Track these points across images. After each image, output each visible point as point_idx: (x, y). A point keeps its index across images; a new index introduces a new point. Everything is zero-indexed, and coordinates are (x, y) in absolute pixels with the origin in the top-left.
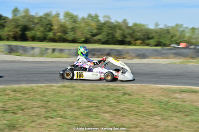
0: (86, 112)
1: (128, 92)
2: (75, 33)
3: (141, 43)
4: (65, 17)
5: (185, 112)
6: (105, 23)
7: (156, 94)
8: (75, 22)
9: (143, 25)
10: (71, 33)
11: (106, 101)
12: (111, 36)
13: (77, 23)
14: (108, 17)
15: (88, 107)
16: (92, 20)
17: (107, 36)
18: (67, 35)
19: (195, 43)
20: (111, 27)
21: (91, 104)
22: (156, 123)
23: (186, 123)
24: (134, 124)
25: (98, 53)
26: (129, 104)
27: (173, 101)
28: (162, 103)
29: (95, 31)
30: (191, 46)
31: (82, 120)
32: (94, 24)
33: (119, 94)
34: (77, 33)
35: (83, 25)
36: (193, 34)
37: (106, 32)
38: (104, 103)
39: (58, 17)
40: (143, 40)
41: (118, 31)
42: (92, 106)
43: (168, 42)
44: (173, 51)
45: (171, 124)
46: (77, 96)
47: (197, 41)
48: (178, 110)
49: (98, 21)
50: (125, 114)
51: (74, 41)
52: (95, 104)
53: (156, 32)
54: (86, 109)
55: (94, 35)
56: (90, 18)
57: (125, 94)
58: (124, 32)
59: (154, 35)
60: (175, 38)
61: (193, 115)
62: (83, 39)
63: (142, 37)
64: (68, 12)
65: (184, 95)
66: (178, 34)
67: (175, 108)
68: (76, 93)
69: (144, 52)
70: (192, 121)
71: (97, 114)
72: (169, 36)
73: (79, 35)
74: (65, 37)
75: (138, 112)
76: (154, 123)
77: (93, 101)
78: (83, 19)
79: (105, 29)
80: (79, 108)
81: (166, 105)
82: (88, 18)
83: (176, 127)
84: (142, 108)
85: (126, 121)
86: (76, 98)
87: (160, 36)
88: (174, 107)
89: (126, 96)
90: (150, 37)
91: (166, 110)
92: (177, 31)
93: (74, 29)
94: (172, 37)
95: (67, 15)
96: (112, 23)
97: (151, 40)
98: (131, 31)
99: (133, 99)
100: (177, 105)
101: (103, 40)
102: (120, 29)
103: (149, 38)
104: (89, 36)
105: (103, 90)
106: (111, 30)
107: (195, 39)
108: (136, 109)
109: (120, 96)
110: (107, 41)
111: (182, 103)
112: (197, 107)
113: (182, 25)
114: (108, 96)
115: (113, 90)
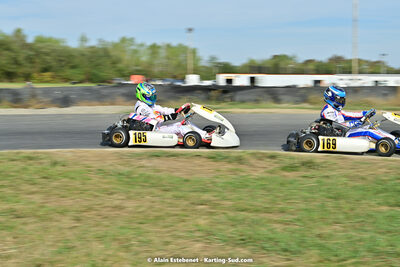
1: (59, 160)
7: (109, 162)
57: (55, 164)
65: (156, 162)
92: (125, 51)
94: (114, 63)
98: (31, 53)
113: (132, 40)
114: (25, 169)
115: (30, 158)
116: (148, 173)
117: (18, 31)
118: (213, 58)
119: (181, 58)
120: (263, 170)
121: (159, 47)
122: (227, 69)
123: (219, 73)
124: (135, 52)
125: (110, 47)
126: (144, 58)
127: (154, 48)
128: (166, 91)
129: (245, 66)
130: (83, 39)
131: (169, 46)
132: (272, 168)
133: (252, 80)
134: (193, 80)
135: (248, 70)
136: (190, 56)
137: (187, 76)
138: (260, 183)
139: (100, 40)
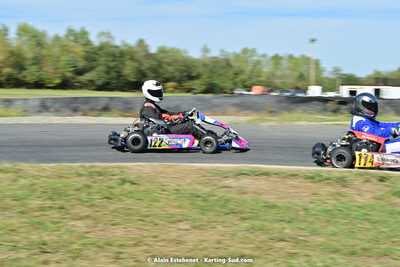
0: (36, 220)
1: (132, 178)
2: (41, 69)
3: (176, 88)
4: (19, 34)
5: (241, 212)
6: (101, 48)
7: (188, 181)
8: (40, 44)
9: (179, 51)
10: (33, 69)
11: (83, 196)
12: (114, 74)
13: (43, 48)
14: (108, 35)
15: (42, 209)
16: (76, 41)
17: (108, 73)
18: (24, 73)
19: (280, 86)
20: (114, 56)
21: (49, 203)
22: (179, 237)
23: (240, 234)
24: (133, 239)
25: (83, 107)
26: (130, 201)
27: (220, 193)
28: (198, 196)
29: (81, 64)
30: (272, 91)
31: (25, 235)
32: (79, 50)
33: (112, 182)
34: (45, 69)
35: (56, 51)
36: (277, 68)
37: (104, 65)
38: (79, 200)
39: (6, 35)
40: (180, 81)
41: (128, 63)
42: (51, 207)
43: (228, 85)
44: (235, 100)
45: (210, 236)
46: (22, 188)
47: (283, 83)
48: (230, 209)
49: (88, 43)
50: (118, 220)
51: (39, 85)
52: (59, 203)
53: (206, 65)
54: (36, 214)
55: (80, 72)
56: (72, 38)
57: (124, 181)
58: (141, 64)
59: (201, 70)
60: (242, 77)
61: (256, 218)
62: (58, 81)
63: (177, 74)
64: (25, 25)
65: (245, 181)
66: (248, 69)
67: (222, 207)
68: (22, 182)
69: (177, 102)
70: (252, 230)
71: (59, 222)
72: (231, 73)
73: (48, 72)
74: (20, 76)
75: (147, 216)
76: (174, 235)
77: (55, 197)
78: (57, 38)
79: (103, 60)
80: (22, 212)
81: (205, 200)
82: (67, 36)
83: (219, 242)
84: (156, 207)
85: (118, 233)
86: (19, 192)
87: (212, 72)
88: (220, 203)
89: (127, 186)
90: (194, 74)
91: (203, 210)
92: (247, 62)
93: (37, 61)
94: (236, 74)
95: (23, 30)
96: (117, 47)
97: (196, 82)
98: (154, 63)
99: (139, 191)
100: (228, 200)
101: (99, 83)
102: (132, 59)
103: (191, 78)
104: (69, 75)
105: (80, 175)
106: (114, 60)
107: (281, 77)
108: (144, 211)
109: (113, 185)
110: (108, 84)
111: (238, 196)
112: (266, 202)
113: (254, 51)
114: (87, 186)
115: (100, 174)
116: (228, 196)
117: (141, 41)
118: (337, 70)
119: (303, 69)
120: (369, 196)
121: (281, 58)
122: (350, 80)
123: (343, 85)
124: (258, 62)
125: (231, 58)
126: (266, 69)
127: (276, 59)
128: (280, 102)
129: (369, 78)
130: (206, 50)
131: (291, 57)
132: (381, 193)
133: (377, 92)
134: (315, 91)
135: (373, 81)
136: (313, 68)
137: (309, 87)
138: (364, 211)
139: (222, 51)
